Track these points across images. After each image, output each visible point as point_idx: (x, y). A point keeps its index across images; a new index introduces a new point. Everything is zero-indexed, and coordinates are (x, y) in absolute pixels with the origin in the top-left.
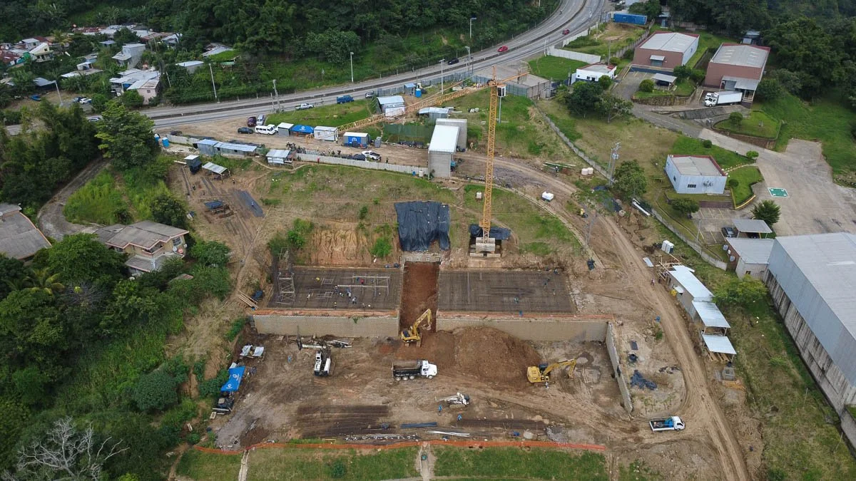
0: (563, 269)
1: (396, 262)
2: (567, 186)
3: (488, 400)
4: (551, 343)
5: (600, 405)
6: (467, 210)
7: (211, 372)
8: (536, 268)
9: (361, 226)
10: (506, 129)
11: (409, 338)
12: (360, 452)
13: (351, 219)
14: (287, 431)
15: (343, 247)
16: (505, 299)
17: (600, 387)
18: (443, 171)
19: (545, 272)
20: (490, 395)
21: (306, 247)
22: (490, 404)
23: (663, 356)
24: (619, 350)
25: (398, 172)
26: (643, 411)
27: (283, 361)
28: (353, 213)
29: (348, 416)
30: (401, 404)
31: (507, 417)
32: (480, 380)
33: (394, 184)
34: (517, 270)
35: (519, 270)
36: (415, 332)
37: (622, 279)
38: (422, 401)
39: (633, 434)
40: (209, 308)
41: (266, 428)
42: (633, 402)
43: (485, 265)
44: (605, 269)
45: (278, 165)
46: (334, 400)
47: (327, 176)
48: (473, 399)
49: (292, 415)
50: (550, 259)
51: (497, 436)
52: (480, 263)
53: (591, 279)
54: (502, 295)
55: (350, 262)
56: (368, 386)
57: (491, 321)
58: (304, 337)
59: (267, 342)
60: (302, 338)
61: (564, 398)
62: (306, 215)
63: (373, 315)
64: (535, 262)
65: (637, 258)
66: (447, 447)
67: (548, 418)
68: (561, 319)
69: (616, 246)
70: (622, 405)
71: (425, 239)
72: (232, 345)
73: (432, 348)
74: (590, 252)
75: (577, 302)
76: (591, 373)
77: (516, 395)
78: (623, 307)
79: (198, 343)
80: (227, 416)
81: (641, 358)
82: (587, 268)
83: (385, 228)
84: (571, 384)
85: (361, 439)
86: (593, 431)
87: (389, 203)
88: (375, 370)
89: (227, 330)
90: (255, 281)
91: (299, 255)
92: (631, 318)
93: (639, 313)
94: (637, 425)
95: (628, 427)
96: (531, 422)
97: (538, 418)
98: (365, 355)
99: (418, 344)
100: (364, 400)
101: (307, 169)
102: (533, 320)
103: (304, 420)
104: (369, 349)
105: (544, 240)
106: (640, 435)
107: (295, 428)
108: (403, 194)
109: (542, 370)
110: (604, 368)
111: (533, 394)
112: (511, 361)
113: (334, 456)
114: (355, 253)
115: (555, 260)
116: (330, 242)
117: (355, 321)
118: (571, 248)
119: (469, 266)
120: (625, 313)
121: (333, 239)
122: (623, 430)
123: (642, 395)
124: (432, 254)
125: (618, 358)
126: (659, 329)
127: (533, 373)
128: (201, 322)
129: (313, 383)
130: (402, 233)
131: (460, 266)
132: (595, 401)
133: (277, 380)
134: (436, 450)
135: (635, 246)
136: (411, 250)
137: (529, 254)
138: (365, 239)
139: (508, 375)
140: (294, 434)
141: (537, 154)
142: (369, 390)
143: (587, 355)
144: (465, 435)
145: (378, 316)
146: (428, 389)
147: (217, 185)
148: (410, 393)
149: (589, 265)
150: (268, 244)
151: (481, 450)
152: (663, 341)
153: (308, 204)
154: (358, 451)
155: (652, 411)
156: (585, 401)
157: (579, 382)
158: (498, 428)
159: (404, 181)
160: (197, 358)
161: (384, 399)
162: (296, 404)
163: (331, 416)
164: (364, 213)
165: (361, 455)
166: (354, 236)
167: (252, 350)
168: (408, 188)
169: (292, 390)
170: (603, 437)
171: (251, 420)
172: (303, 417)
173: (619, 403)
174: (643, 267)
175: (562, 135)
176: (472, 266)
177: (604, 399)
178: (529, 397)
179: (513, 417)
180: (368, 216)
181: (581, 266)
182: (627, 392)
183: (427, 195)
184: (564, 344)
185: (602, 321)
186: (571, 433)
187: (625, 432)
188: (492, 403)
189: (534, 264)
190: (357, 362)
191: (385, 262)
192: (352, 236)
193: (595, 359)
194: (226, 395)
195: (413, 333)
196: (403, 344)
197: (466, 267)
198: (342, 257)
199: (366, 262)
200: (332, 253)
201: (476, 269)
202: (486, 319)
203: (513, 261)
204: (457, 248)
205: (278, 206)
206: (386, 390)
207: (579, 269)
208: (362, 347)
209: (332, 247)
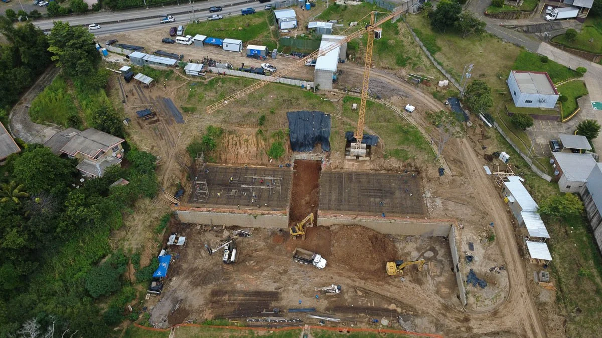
0: (419, 172)
1: (287, 162)
2: (426, 96)
3: (355, 288)
4: (406, 237)
5: (441, 297)
6: (345, 119)
7: (145, 261)
8: (397, 170)
9: (260, 131)
11: (296, 234)
12: (257, 333)
13: (253, 126)
14: (203, 311)
15: (246, 149)
16: (372, 199)
17: (442, 279)
18: (326, 85)
19: (404, 174)
20: (357, 284)
21: (217, 149)
22: (356, 292)
23: (493, 257)
24: (459, 251)
26: (474, 306)
27: (200, 248)
28: (254, 120)
29: (248, 300)
30: (288, 289)
31: (369, 305)
32: (350, 270)
33: (286, 96)
34: (382, 172)
35: (384, 172)
36: (301, 228)
37: (466, 185)
38: (304, 289)
39: (465, 324)
40: (143, 207)
41: (187, 308)
42: (467, 298)
43: (357, 167)
44: (452, 176)
45: (194, 76)
46: (239, 285)
47: (233, 87)
48: (344, 288)
49: (206, 297)
50: (409, 163)
51: (361, 322)
52: (353, 165)
53: (441, 184)
54: (369, 196)
55: (251, 161)
56: (264, 273)
57: (360, 220)
58: (216, 226)
59: (188, 230)
60: (215, 228)
61: (413, 288)
62: (216, 123)
63: (269, 214)
64: (397, 165)
65: (479, 166)
66: (322, 330)
67: (400, 307)
68: (415, 221)
69: (462, 154)
70: (458, 297)
71: (311, 142)
72: (161, 237)
73: (314, 242)
74: (442, 161)
75: (428, 205)
76: (435, 266)
77: (377, 284)
78: (465, 212)
79: (135, 238)
80: (158, 297)
81: (476, 258)
82: (438, 174)
83: (279, 134)
84: (420, 276)
85: (258, 321)
86: (435, 320)
87: (282, 112)
88: (270, 258)
89: (156, 225)
90: (177, 182)
91: (211, 155)
92: (471, 223)
93: (477, 218)
94: (469, 315)
95: (462, 317)
96: (387, 310)
97: (392, 307)
98: (262, 244)
99: (303, 238)
100: (261, 285)
101: (217, 80)
102: (393, 221)
103: (215, 302)
104: (265, 238)
105: (404, 147)
106: (470, 325)
107: (209, 309)
108: (294, 104)
109: (398, 265)
110: (446, 262)
111: (389, 284)
112: (374, 255)
113: (238, 336)
114: (255, 154)
115: (413, 165)
116: (236, 145)
117: (255, 217)
118: (426, 157)
119: (344, 167)
120: (465, 217)
121: (238, 143)
122: (458, 320)
123: (475, 292)
124: (316, 154)
125: (457, 258)
126: (492, 233)
127: (391, 267)
128: (137, 218)
129: (223, 268)
130: (293, 138)
131: (338, 168)
132: (437, 292)
133: (195, 265)
134: (314, 333)
135: (477, 154)
136: (299, 151)
137: (392, 159)
138: (263, 143)
139: (372, 268)
140: (208, 315)
141: (404, 65)
142: (265, 277)
143: (433, 249)
144: (336, 320)
145: (272, 214)
146: (309, 277)
147: (146, 92)
148: (296, 280)
149: (440, 172)
150: (187, 148)
151: (348, 334)
152: (494, 243)
154: (255, 332)
155: (481, 306)
156: (429, 293)
157: (426, 274)
158: (362, 315)
159: (295, 93)
160: (134, 251)
161: (276, 285)
162: (210, 287)
163: (236, 300)
164: (262, 121)
165: (258, 335)
166: (255, 140)
167: (177, 238)
168: (298, 99)
169: (207, 275)
170: (442, 325)
171: (176, 301)
172: (215, 299)
173: (456, 295)
174: (482, 175)
175: (424, 49)
176: (347, 167)
177: (445, 290)
178: (387, 286)
179: (373, 305)
180: (265, 123)
181: (433, 172)
182: (463, 289)
183: (313, 105)
184: (416, 238)
185: (448, 224)
186: (418, 321)
187: (459, 321)
188: (358, 292)
189: (396, 168)
190: (256, 250)
191: (279, 163)
192: (253, 140)
193: (440, 253)
194: (157, 280)
195: (299, 230)
196: (291, 237)
197: (342, 168)
198: (245, 157)
199: (264, 162)
200: (237, 154)
201: (350, 170)
202: (356, 219)
203: (379, 164)
204: (335, 152)
205: (195, 113)
206: (278, 277)
207: (432, 174)
208: (260, 237)
209: (237, 149)
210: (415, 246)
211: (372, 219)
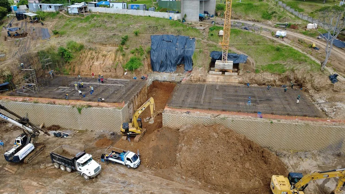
1: (143, 75)
4: (296, 152)
6: (210, 42)
9: (121, 49)
10: (245, 5)
13: (114, 45)
15: (102, 62)
16: (241, 103)
18: (193, 17)
21: (73, 61)
25: (158, 18)
28: (117, 40)
33: (153, 23)
34: (253, 85)
35: (256, 85)
43: (223, 80)
45: (74, 15)
47: (106, 20)
50: (286, 76)
52: (218, 78)
53: (336, 91)
55: (105, 73)
56: (60, 180)
57: (224, 119)
62: (78, 41)
63: (98, 106)
64: (272, 79)
68: (310, 123)
71: (173, 62)
73: (151, 143)
75: (326, 109)
82: (329, 82)
83: (139, 51)
87: (147, 36)
90: (7, 74)
91: (66, 67)
99: (137, 138)
101: (93, 16)
102: (275, 121)
108: (159, 29)
114: (110, 66)
115: (292, 77)
116: (93, 59)
117: (80, 110)
118: (308, 67)
119: (207, 80)
121: (95, 57)
124: (177, 74)
127: (280, 184)
130: (153, 56)
131: (199, 81)
136: (160, 71)
137: (265, 73)
138: (121, 57)
141: (269, 19)
145: (102, 107)
149: (331, 79)
150: (38, 53)
153: (85, 35)
164: (125, 41)
166: (114, 55)
168: (164, 26)
176: (210, 80)
180: (128, 43)
181: (322, 81)
183: (179, 31)
184: (314, 155)
189: (271, 81)
191: (134, 75)
192: (111, 55)
195: (133, 126)
197: (204, 81)
198: (99, 69)
199: (118, 74)
200: (91, 66)
201: (214, 83)
202: (218, 117)
203: (250, 77)
204: (198, 68)
205: (63, 36)
206: (78, 187)
207: (321, 83)
208: (81, 139)
209: (93, 62)
210: (315, 163)
211: (241, 117)
